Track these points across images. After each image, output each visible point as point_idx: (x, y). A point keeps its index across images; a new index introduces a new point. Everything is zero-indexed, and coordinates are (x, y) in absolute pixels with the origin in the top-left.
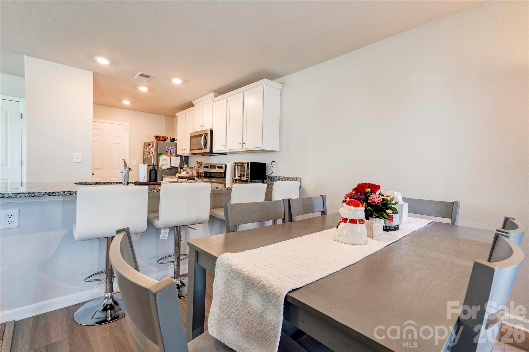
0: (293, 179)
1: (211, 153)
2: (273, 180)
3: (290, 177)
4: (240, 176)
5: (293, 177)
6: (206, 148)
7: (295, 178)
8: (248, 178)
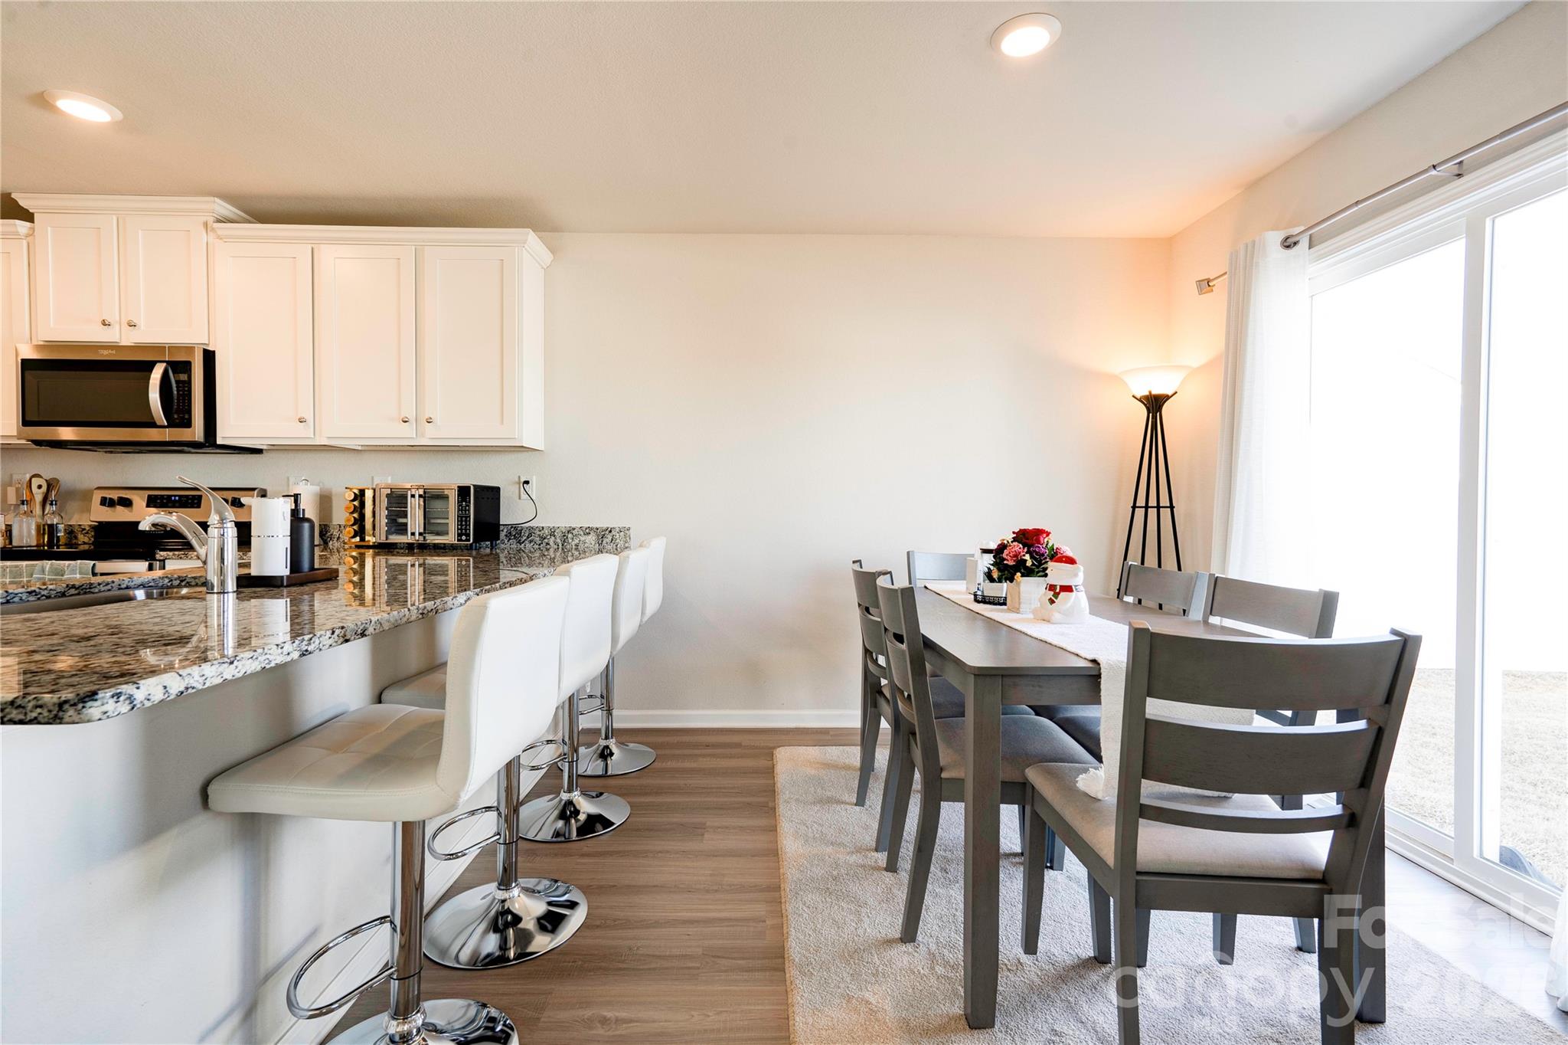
0: (607, 532)
1: (209, 442)
2: (528, 537)
3: (595, 526)
4: (422, 531)
5: (605, 526)
6: (187, 423)
7: (614, 528)
8: (468, 535)
